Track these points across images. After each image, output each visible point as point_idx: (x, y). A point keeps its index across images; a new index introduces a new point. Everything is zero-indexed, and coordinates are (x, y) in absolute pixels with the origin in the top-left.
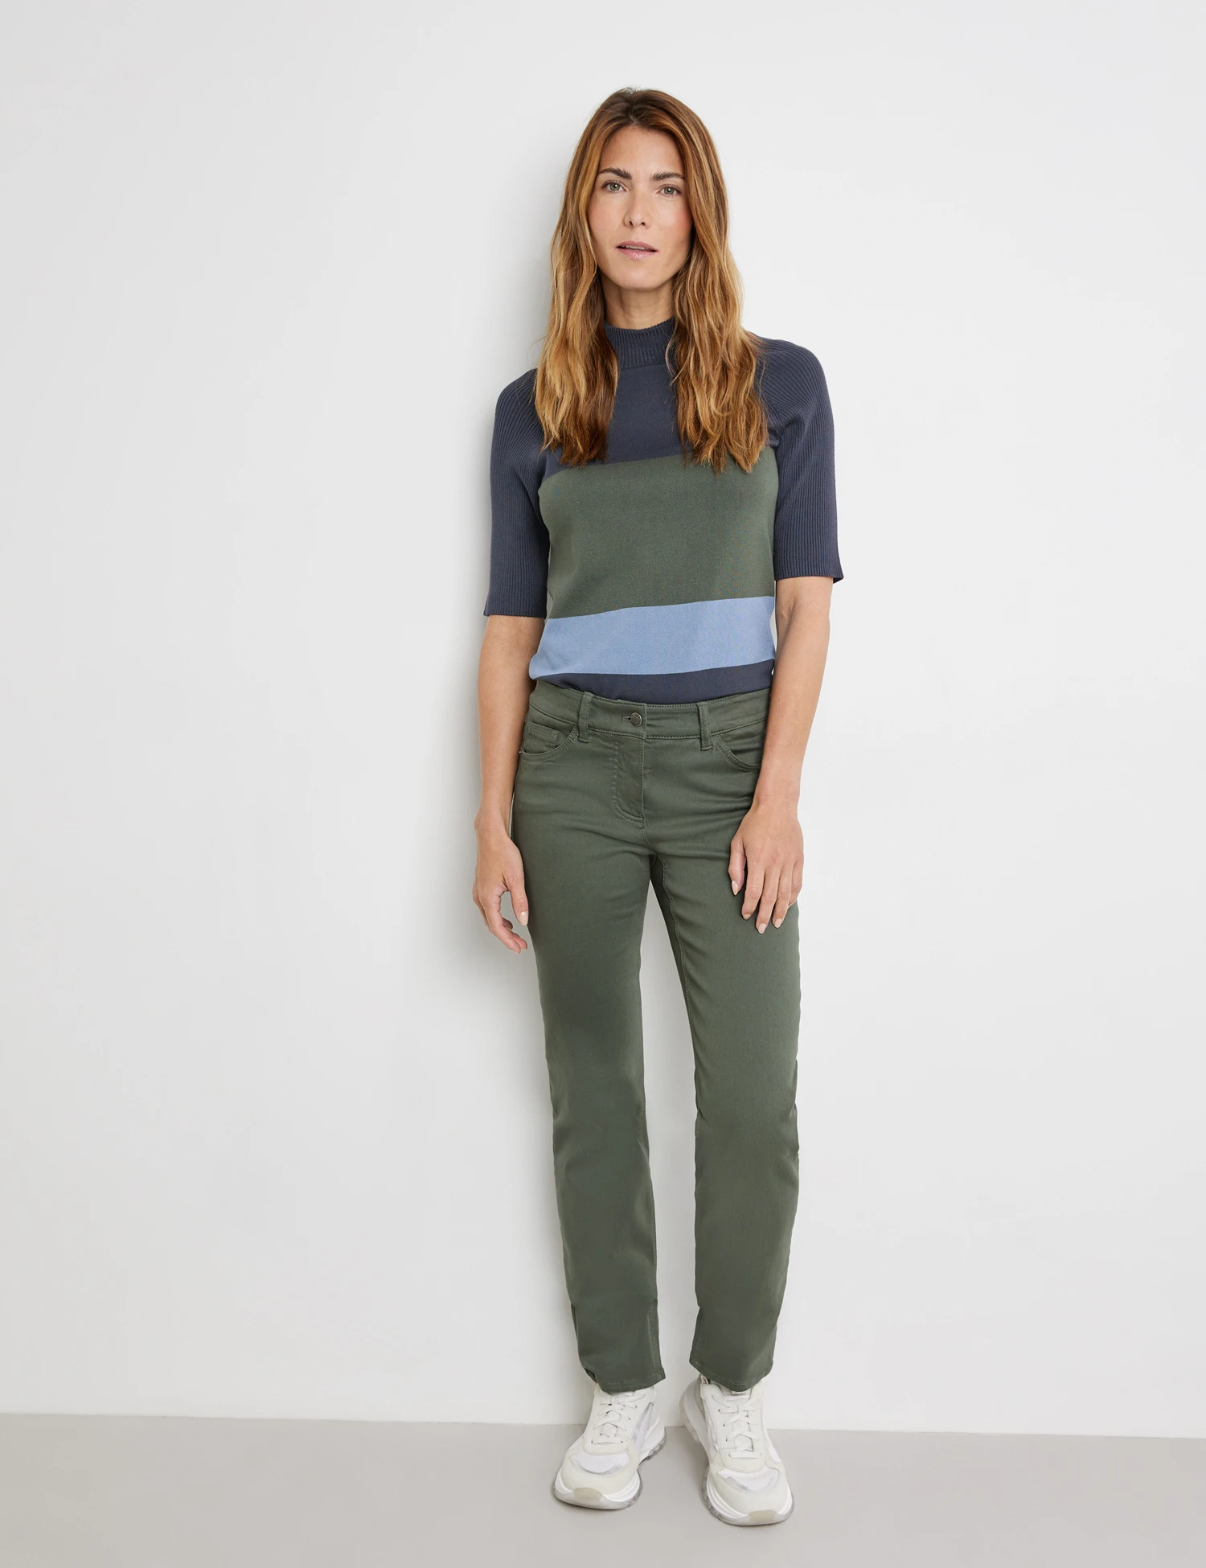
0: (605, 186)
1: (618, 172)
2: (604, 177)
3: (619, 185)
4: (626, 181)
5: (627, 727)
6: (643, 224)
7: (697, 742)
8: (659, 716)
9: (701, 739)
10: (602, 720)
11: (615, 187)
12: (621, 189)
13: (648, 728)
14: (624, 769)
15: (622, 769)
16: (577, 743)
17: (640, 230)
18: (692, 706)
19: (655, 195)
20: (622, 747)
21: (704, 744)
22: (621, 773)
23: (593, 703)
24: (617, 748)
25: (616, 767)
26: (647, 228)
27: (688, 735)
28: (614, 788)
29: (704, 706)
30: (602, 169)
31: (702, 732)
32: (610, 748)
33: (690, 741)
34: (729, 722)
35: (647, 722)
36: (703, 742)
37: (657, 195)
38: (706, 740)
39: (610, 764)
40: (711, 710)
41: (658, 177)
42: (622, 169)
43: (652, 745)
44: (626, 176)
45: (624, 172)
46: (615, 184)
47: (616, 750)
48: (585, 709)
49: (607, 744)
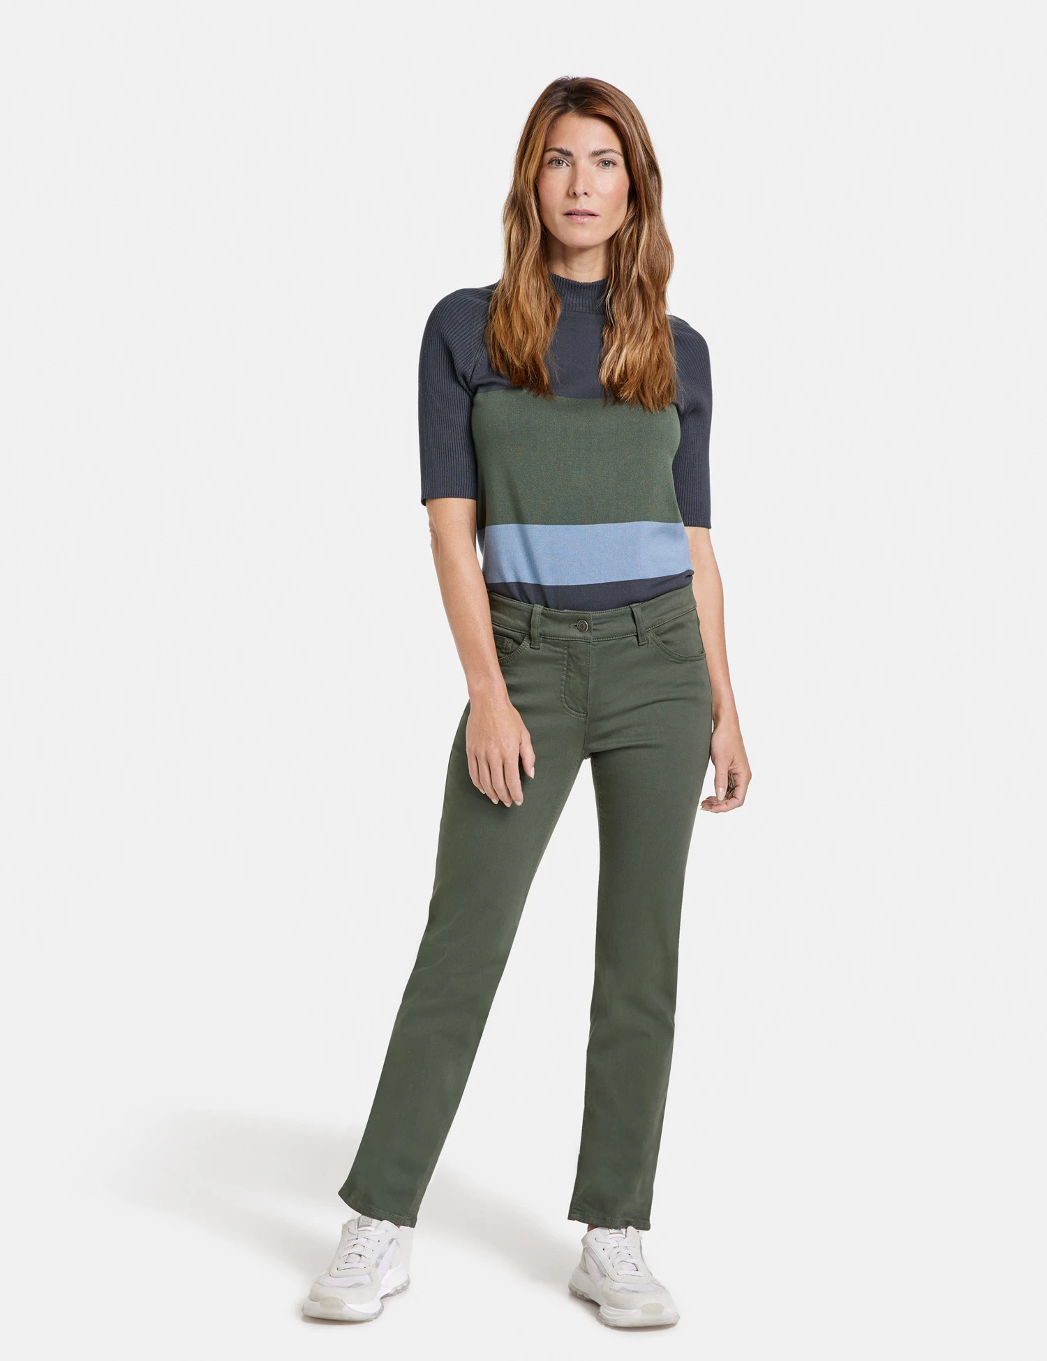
0: (551, 162)
1: (560, 151)
2: (549, 155)
3: (563, 162)
4: (569, 159)
5: (575, 633)
6: (586, 194)
7: (635, 638)
8: (601, 621)
9: (637, 636)
10: (552, 628)
11: (559, 163)
12: (564, 164)
13: (594, 633)
14: (573, 670)
15: (571, 671)
16: (530, 649)
17: (583, 199)
18: (627, 609)
19: (594, 168)
20: (570, 650)
21: (640, 640)
22: (570, 673)
23: (543, 614)
24: (566, 652)
25: (565, 669)
26: (589, 197)
27: (626, 635)
28: (562, 687)
29: (636, 608)
30: (548, 148)
31: (638, 629)
32: (561, 653)
33: (629, 639)
34: (659, 618)
35: (593, 627)
36: (640, 638)
37: (596, 168)
38: (642, 635)
39: (560, 666)
40: (643, 609)
41: (596, 154)
42: (564, 148)
43: (597, 647)
44: (568, 154)
45: (567, 151)
46: (560, 160)
47: (565, 654)
48: (536, 619)
49: (557, 649)
